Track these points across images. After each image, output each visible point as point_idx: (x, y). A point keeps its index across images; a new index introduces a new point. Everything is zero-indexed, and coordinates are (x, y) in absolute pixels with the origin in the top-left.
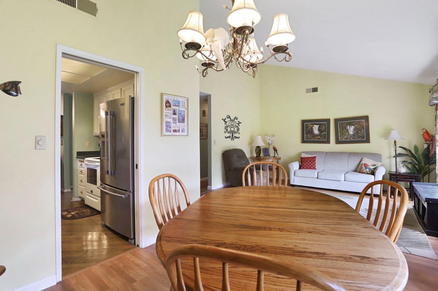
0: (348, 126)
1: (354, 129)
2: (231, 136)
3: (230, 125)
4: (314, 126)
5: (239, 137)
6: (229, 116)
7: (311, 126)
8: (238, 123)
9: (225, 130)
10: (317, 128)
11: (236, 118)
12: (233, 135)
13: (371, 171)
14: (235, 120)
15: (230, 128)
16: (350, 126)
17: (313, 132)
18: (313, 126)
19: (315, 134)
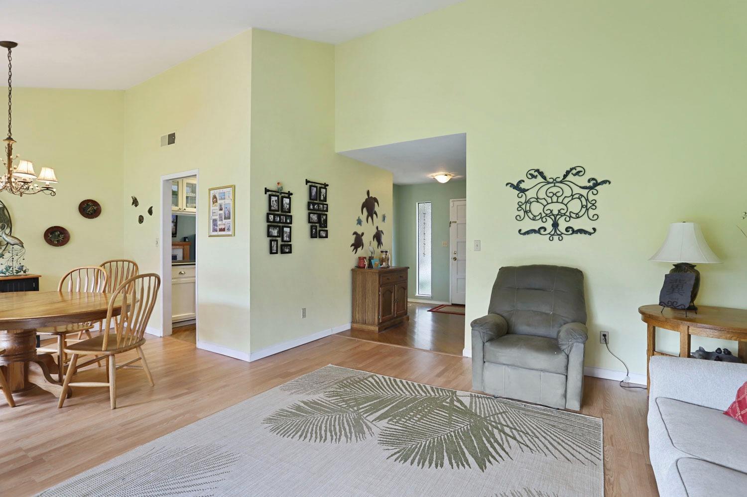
2: (550, 228)
3: (542, 194)
5: (594, 229)
6: (537, 171)
8: (591, 184)
9: (522, 213)
11: (574, 172)
12: (555, 225)
14: (570, 177)
15: (545, 206)
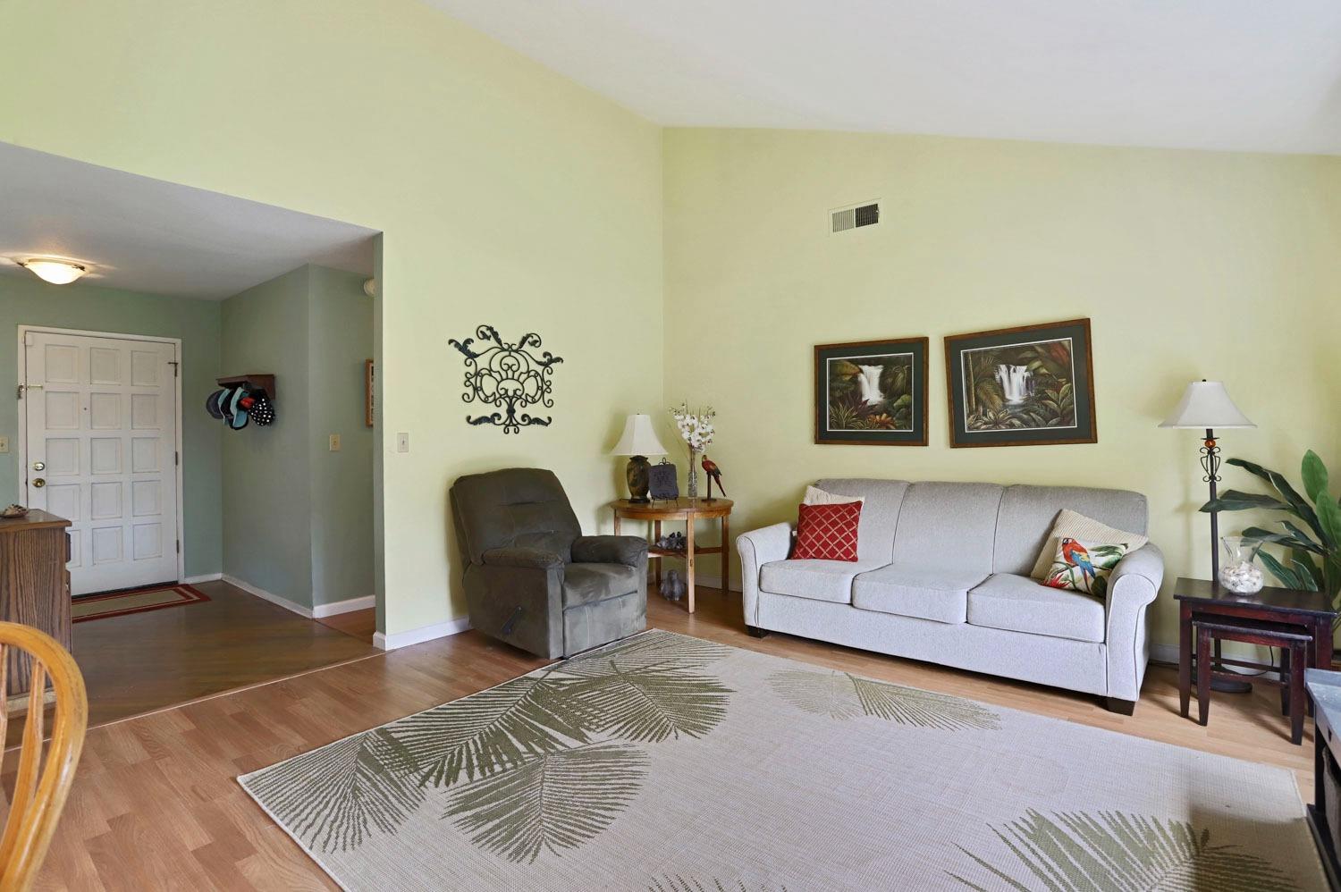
0: (1003, 367)
1: (1028, 381)
2: (504, 416)
3: (495, 366)
4: (865, 368)
5: (550, 419)
6: (490, 329)
7: (852, 369)
8: (545, 360)
9: (470, 391)
10: (876, 381)
11: (530, 339)
12: (511, 411)
13: (1091, 581)
14: (526, 347)
15: (499, 383)
16: (1009, 369)
17: (861, 396)
18: (861, 371)
19: (868, 404)
